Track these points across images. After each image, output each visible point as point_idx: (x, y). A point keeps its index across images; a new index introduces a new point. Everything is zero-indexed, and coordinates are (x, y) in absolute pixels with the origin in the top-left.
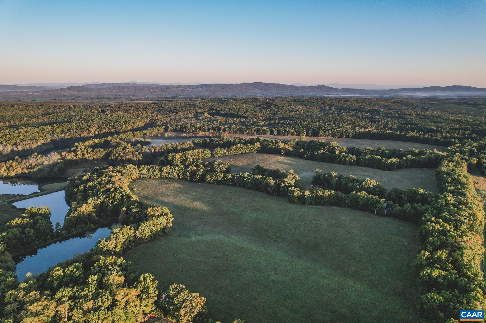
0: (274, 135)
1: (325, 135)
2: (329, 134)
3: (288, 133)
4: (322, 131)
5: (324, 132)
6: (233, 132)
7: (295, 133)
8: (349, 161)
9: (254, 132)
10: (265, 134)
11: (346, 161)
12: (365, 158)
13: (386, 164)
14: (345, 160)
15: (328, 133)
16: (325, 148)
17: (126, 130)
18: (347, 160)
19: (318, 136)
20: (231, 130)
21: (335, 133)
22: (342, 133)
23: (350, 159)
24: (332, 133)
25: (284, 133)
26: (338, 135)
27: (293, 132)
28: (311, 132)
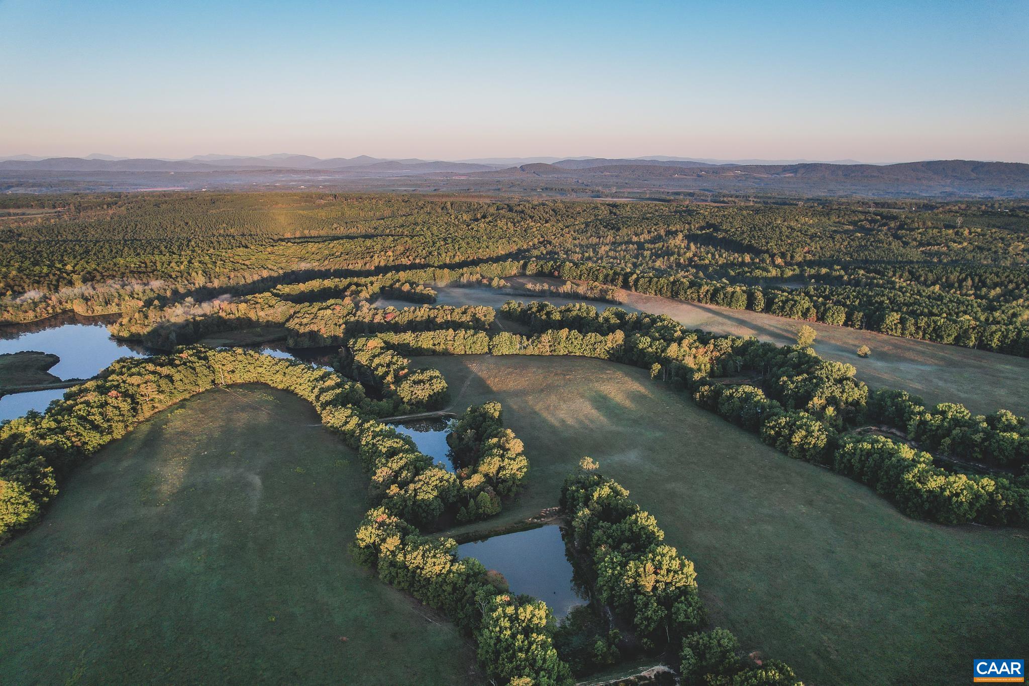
0: (755, 310)
1: (904, 329)
2: (918, 328)
3: (791, 309)
4: (893, 318)
5: (902, 321)
6: (655, 291)
7: (813, 311)
8: (801, 446)
9: (705, 296)
10: (729, 305)
11: (791, 442)
12: (855, 449)
13: (918, 491)
14: (789, 439)
15: (916, 324)
16: (795, 378)
17: (448, 262)
18: (797, 438)
19: (880, 331)
20: (650, 284)
21: (940, 327)
22: (966, 331)
23: (806, 437)
24: (929, 326)
25: (782, 309)
26: (949, 335)
27: (808, 309)
28: (861, 314)
